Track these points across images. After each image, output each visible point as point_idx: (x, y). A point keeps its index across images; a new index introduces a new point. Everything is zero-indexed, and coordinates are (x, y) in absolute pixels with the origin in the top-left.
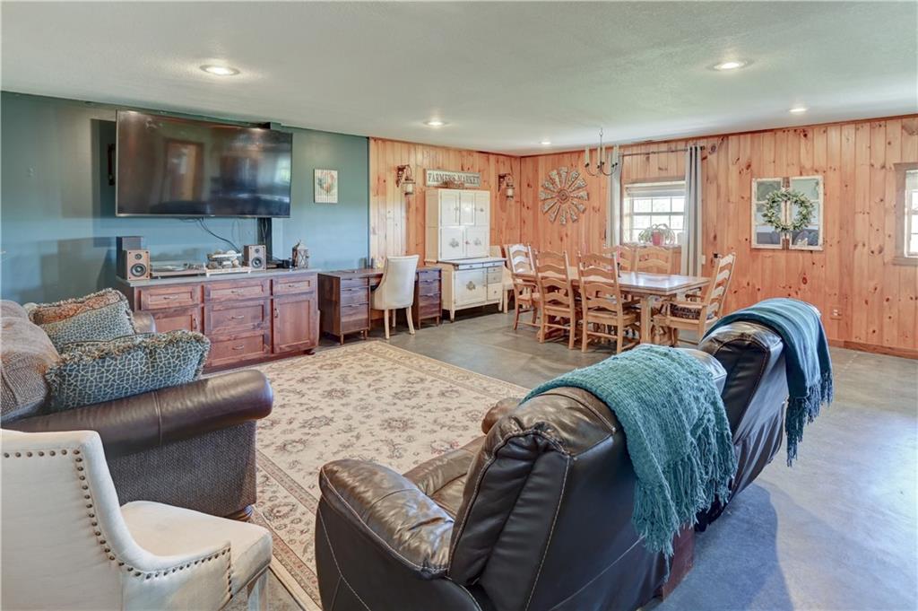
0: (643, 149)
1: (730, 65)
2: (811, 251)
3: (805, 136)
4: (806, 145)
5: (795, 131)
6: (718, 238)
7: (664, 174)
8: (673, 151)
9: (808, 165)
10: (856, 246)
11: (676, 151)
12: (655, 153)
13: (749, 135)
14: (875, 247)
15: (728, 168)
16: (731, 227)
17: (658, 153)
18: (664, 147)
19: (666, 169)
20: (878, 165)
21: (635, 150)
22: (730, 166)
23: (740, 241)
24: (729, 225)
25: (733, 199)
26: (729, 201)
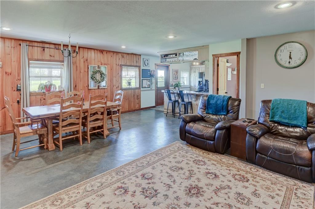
0: (41, 45)
1: (171, 37)
2: (104, 89)
3: (102, 53)
4: (102, 56)
5: (100, 51)
6: (77, 86)
7: (52, 58)
8: (57, 49)
9: (103, 62)
10: (113, 86)
11: (59, 49)
12: (48, 48)
13: (87, 49)
14: (117, 86)
15: (80, 60)
16: (81, 82)
17: (50, 48)
18: (52, 46)
19: (54, 57)
20: (117, 65)
21: (39, 45)
22: (81, 59)
23: (84, 87)
24: (80, 81)
25: (82, 71)
26: (80, 72)
